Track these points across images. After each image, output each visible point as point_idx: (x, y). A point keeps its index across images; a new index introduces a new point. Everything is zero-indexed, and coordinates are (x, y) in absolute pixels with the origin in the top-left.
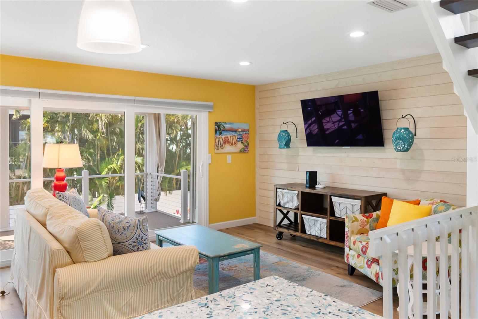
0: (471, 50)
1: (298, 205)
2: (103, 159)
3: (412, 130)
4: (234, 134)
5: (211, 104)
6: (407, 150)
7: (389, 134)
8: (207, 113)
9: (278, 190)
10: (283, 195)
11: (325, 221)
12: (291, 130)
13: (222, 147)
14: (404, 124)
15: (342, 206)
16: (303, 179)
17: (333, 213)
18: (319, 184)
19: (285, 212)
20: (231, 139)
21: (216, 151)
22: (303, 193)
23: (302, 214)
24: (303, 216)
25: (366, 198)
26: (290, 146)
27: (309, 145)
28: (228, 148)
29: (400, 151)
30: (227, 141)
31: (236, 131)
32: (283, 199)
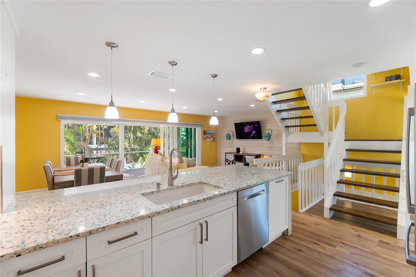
0: (282, 113)
1: (234, 159)
2: (146, 145)
3: (271, 134)
4: (210, 135)
5: (202, 124)
6: (269, 140)
7: (263, 135)
8: (201, 127)
9: (227, 154)
10: (228, 156)
11: (243, 164)
12: (231, 133)
13: (206, 139)
14: (268, 132)
15: (249, 159)
16: (235, 151)
17: (245, 161)
18: (241, 152)
19: (229, 162)
20: (209, 137)
21: (204, 141)
22: (235, 155)
23: (235, 162)
24: (235, 163)
25: (256, 155)
26: (231, 139)
27: (237, 138)
28: (208, 140)
29: (267, 140)
30: (207, 137)
31: (210, 134)
32: (228, 157)
